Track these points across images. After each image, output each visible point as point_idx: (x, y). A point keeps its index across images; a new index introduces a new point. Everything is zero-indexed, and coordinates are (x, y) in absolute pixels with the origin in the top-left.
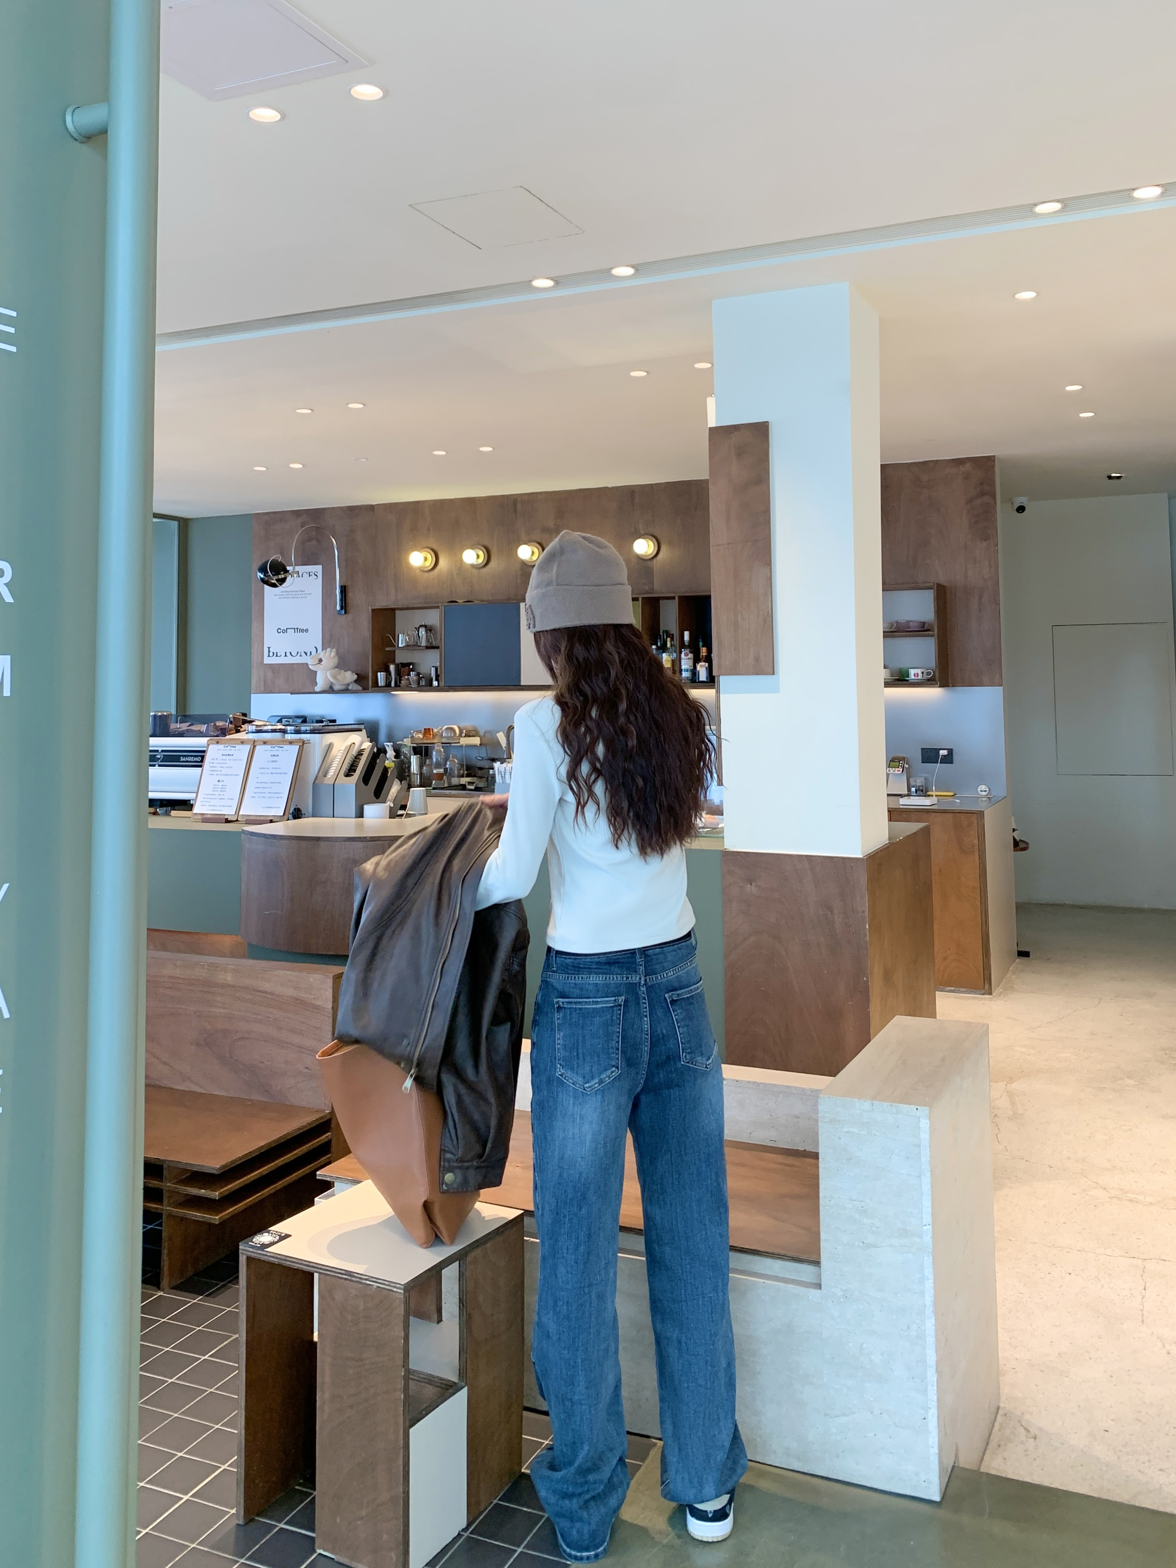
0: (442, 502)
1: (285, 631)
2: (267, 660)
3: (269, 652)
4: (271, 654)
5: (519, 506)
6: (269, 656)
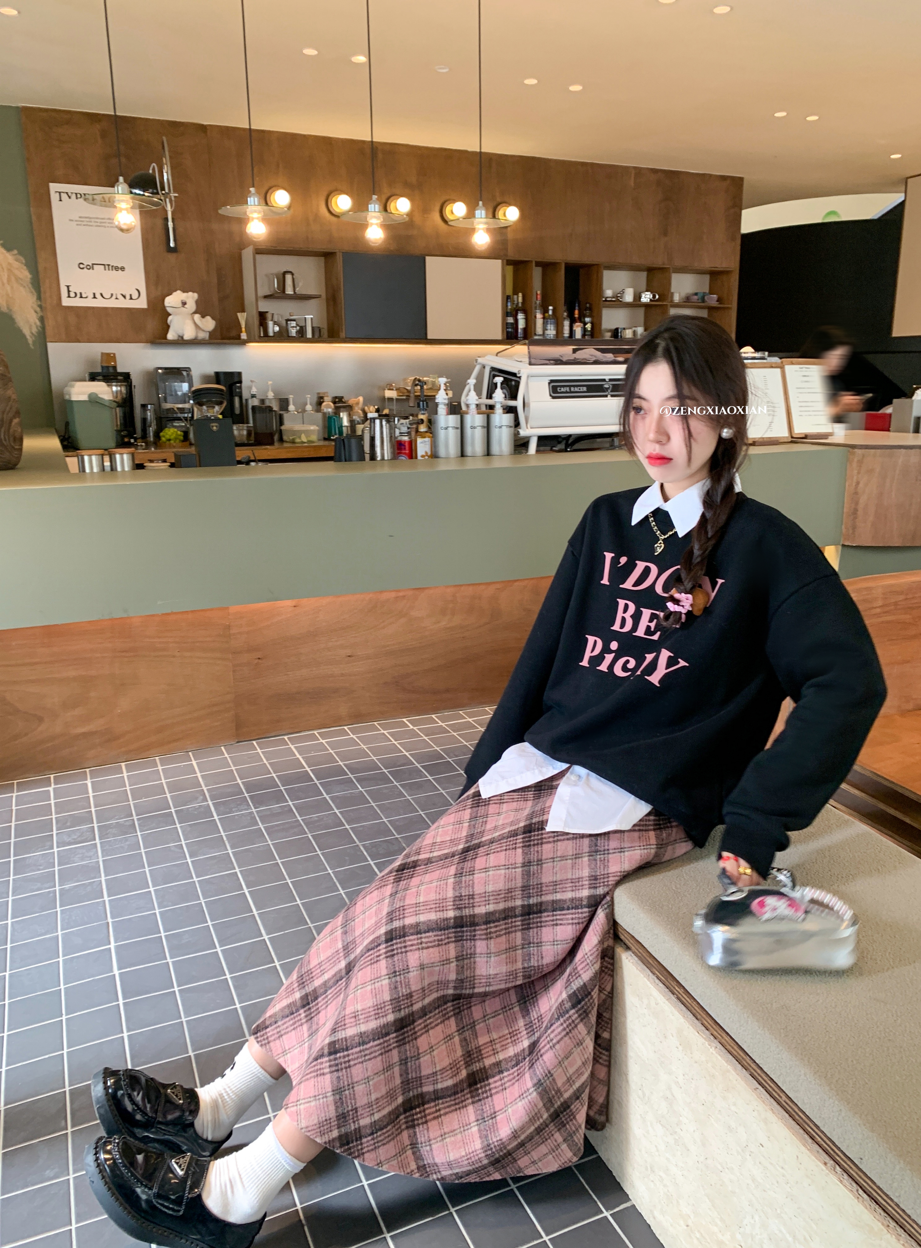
1: (91, 267)
2: (66, 302)
3: (69, 291)
4: (72, 295)
6: (69, 297)
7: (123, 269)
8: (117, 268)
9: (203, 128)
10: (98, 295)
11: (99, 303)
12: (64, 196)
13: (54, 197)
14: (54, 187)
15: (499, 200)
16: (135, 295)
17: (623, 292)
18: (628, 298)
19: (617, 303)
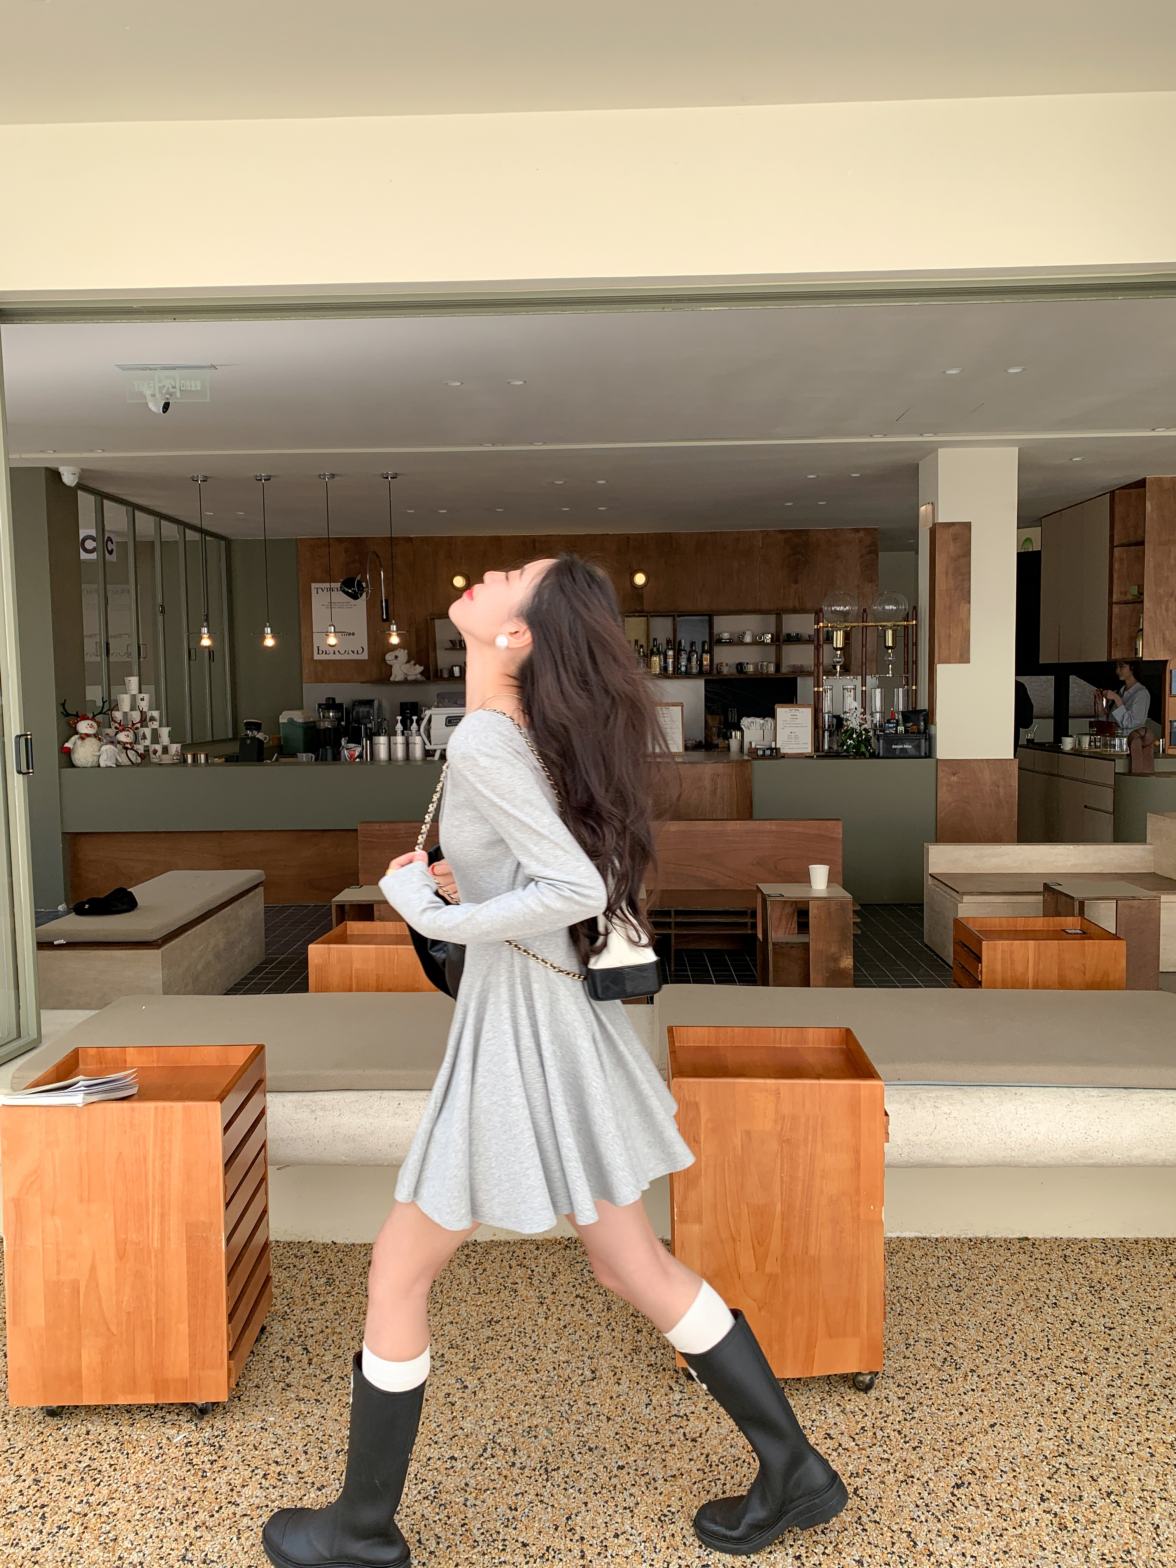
0: (473, 539)
2: (316, 657)
3: (319, 650)
4: (321, 652)
5: (537, 545)
6: (318, 654)
7: (353, 634)
8: (350, 634)
9: (410, 539)
10: (337, 652)
11: (338, 657)
12: (320, 590)
13: (314, 592)
14: (314, 585)
15: (635, 568)
16: (360, 651)
17: (744, 633)
18: (748, 639)
19: (741, 643)
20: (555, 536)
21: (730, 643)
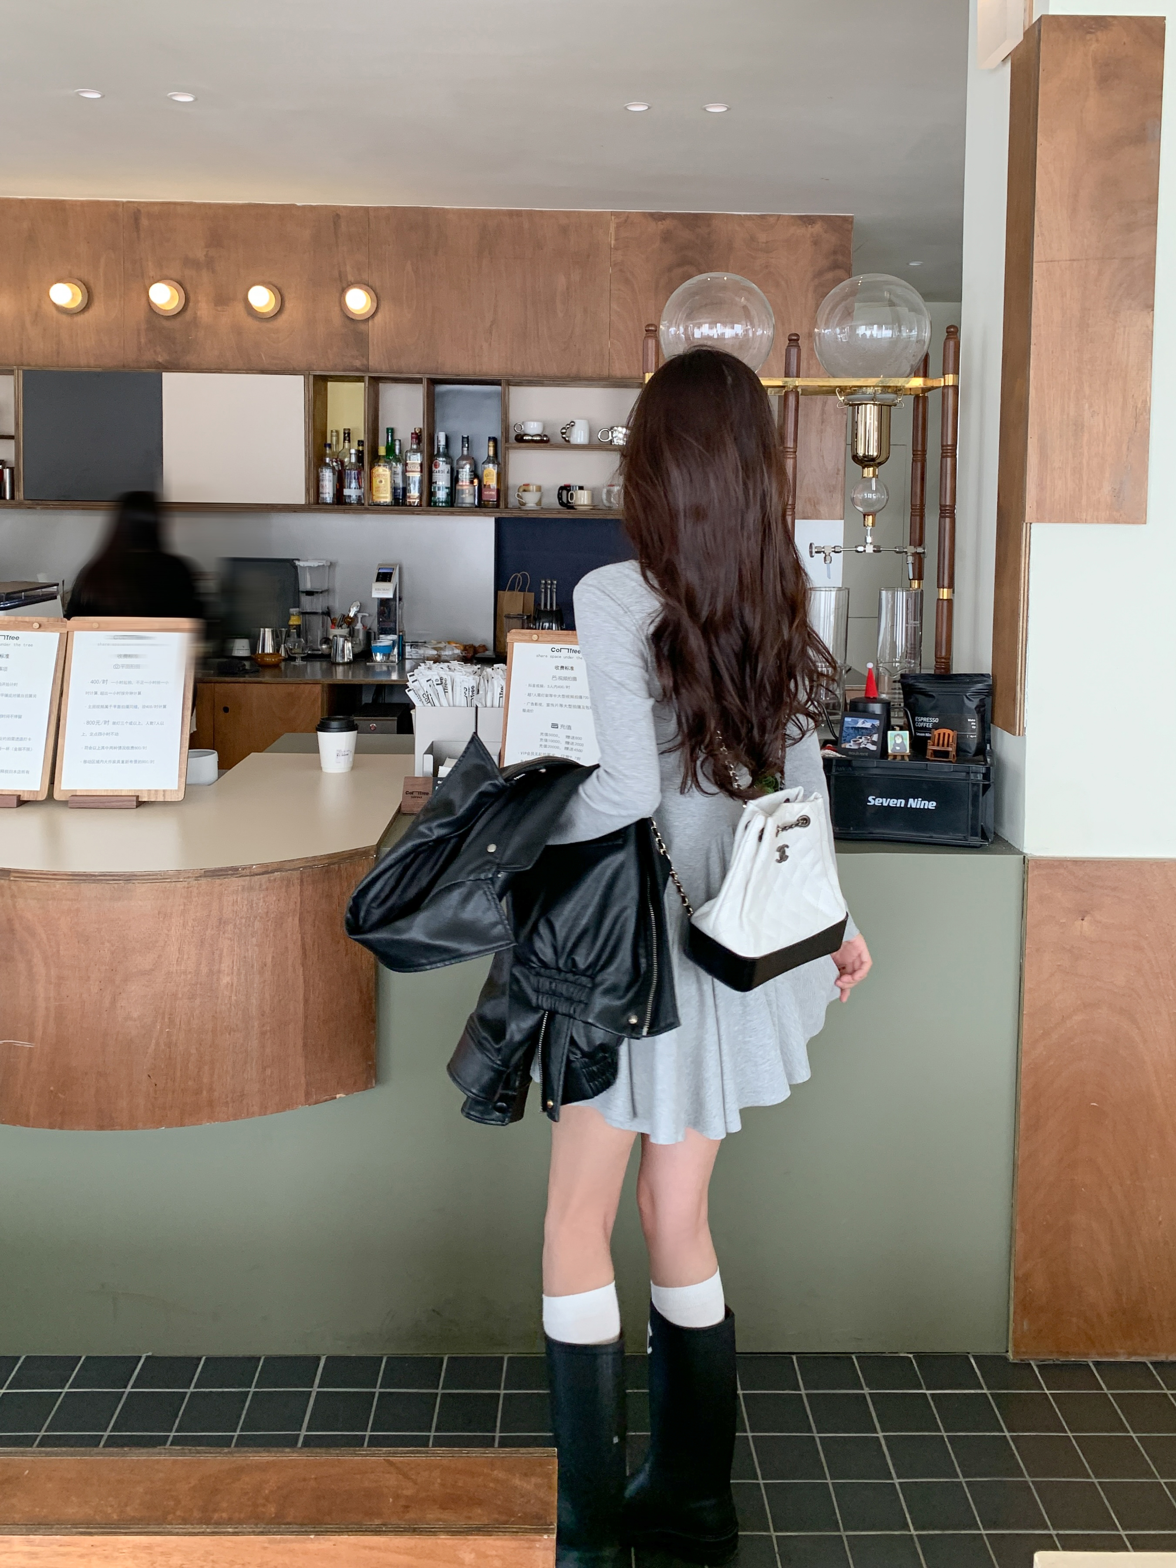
15: (348, 278)
17: (572, 424)
18: (579, 436)
19: (567, 445)
20: (182, 204)
21: (543, 442)
